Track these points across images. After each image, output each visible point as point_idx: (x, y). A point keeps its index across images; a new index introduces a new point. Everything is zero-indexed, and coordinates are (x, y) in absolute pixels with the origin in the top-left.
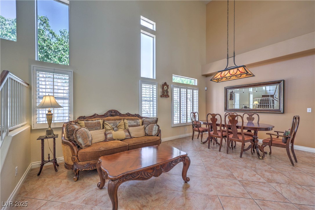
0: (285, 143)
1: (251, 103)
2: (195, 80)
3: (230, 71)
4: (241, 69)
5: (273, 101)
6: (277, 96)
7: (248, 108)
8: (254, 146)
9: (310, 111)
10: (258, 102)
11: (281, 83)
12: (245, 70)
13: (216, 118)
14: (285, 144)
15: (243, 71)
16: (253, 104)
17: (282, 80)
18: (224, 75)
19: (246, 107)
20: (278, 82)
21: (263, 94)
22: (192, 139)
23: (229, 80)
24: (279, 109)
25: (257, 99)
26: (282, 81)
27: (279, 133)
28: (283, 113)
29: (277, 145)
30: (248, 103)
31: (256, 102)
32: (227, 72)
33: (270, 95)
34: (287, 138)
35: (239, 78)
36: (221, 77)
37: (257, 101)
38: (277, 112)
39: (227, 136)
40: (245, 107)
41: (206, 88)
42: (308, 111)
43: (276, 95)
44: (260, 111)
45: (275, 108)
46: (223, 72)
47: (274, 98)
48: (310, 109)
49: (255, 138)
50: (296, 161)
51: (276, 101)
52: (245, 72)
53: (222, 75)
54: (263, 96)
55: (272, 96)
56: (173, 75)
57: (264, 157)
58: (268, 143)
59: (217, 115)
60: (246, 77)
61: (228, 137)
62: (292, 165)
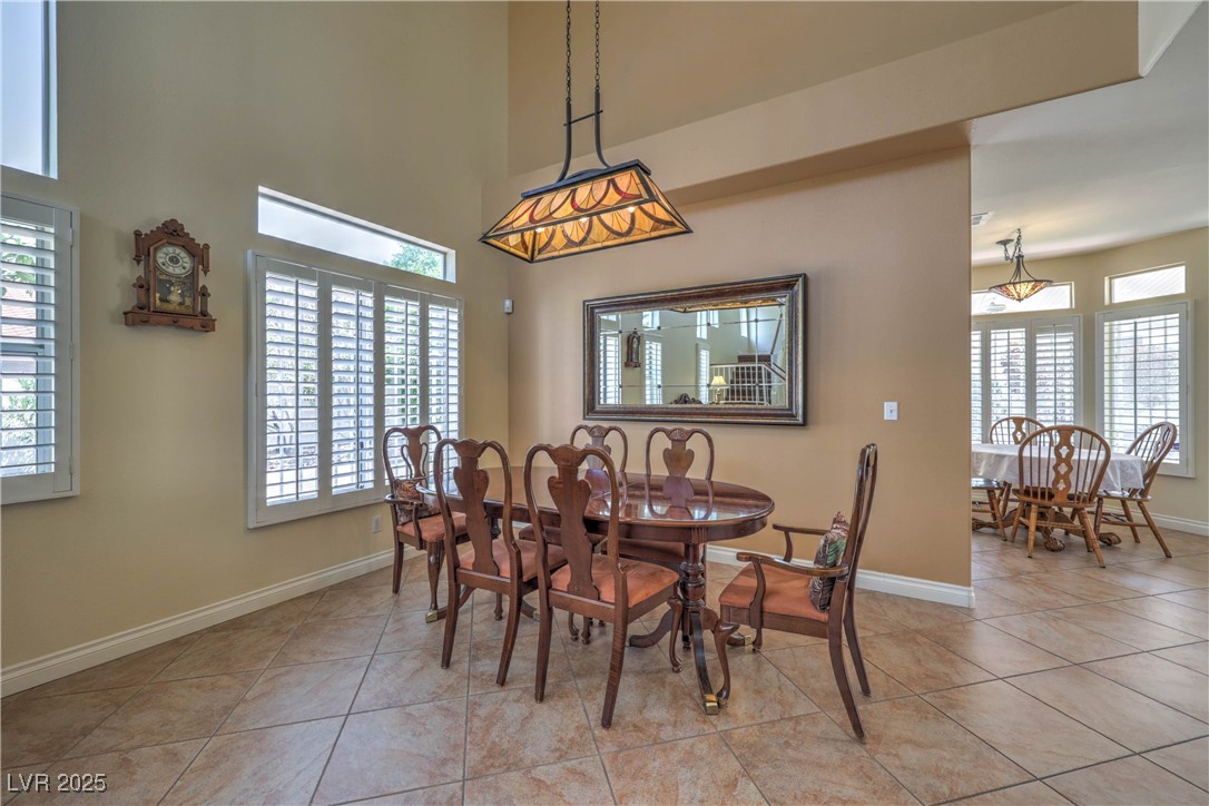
0: (823, 608)
1: (704, 380)
2: (445, 254)
3: (574, 191)
4: (624, 181)
5: (769, 375)
6: (780, 358)
7: (694, 401)
8: (687, 618)
9: (894, 417)
10: (726, 381)
11: (796, 288)
12: (641, 187)
13: (480, 467)
14: (824, 617)
15: (633, 191)
16: (709, 384)
17: (800, 276)
18: (547, 213)
19: (686, 396)
20: (786, 284)
21: (741, 353)
22: (396, 590)
23: (583, 248)
24: (791, 409)
25: (721, 369)
26: (800, 279)
27: (791, 534)
28: (805, 424)
29: (790, 623)
30: (692, 381)
31: (719, 380)
32: (560, 196)
33: (759, 357)
34: (833, 580)
35: (623, 240)
36: (531, 219)
37: (721, 374)
38: (784, 420)
39: (542, 583)
40: (684, 399)
41: (508, 303)
42: (887, 416)
43: (776, 357)
44: (722, 415)
45: (775, 404)
46: (547, 198)
47: (773, 366)
48: (894, 405)
49: (688, 575)
50: (866, 691)
51: (776, 376)
52: (640, 196)
53: (536, 212)
54: (742, 359)
55: (765, 359)
56: (261, 189)
57: (727, 697)
58: (745, 613)
59: (489, 449)
60: (654, 234)
61: (549, 587)
62: (854, 735)
